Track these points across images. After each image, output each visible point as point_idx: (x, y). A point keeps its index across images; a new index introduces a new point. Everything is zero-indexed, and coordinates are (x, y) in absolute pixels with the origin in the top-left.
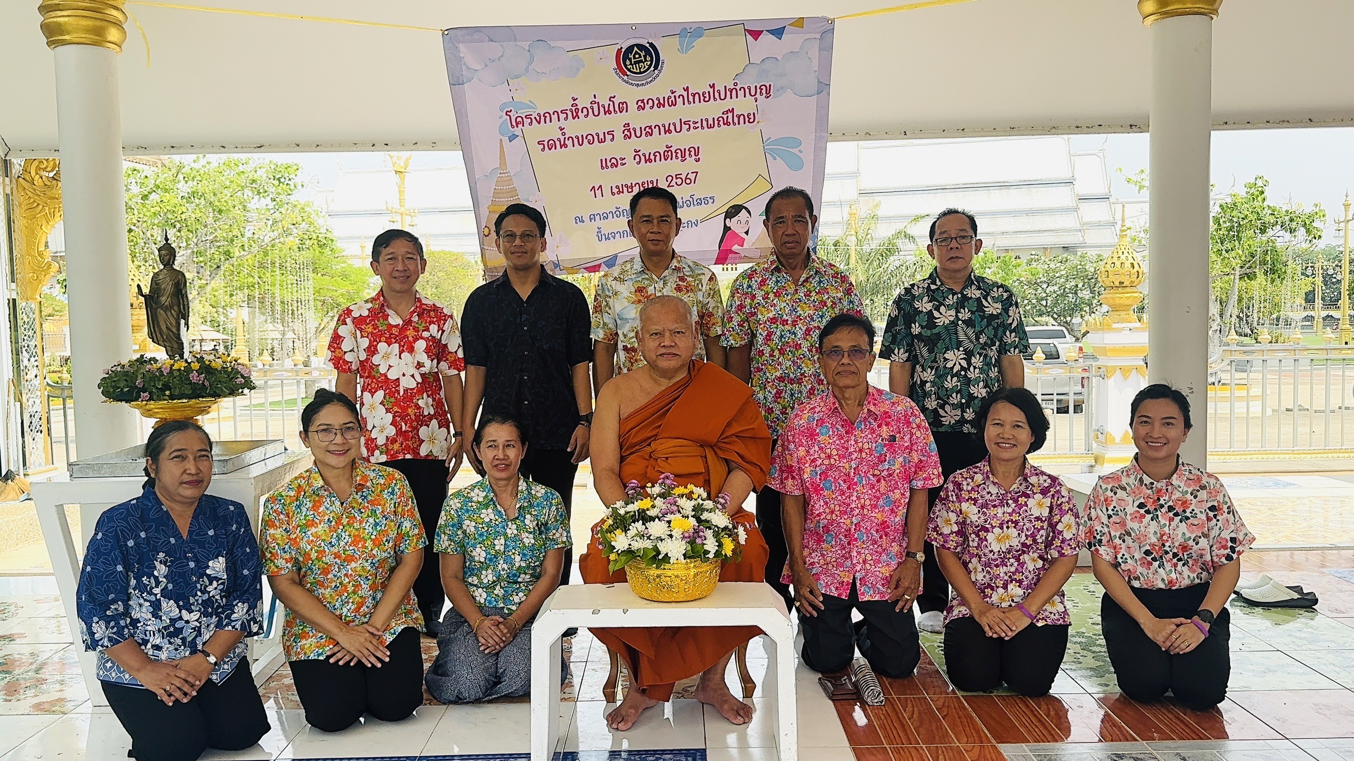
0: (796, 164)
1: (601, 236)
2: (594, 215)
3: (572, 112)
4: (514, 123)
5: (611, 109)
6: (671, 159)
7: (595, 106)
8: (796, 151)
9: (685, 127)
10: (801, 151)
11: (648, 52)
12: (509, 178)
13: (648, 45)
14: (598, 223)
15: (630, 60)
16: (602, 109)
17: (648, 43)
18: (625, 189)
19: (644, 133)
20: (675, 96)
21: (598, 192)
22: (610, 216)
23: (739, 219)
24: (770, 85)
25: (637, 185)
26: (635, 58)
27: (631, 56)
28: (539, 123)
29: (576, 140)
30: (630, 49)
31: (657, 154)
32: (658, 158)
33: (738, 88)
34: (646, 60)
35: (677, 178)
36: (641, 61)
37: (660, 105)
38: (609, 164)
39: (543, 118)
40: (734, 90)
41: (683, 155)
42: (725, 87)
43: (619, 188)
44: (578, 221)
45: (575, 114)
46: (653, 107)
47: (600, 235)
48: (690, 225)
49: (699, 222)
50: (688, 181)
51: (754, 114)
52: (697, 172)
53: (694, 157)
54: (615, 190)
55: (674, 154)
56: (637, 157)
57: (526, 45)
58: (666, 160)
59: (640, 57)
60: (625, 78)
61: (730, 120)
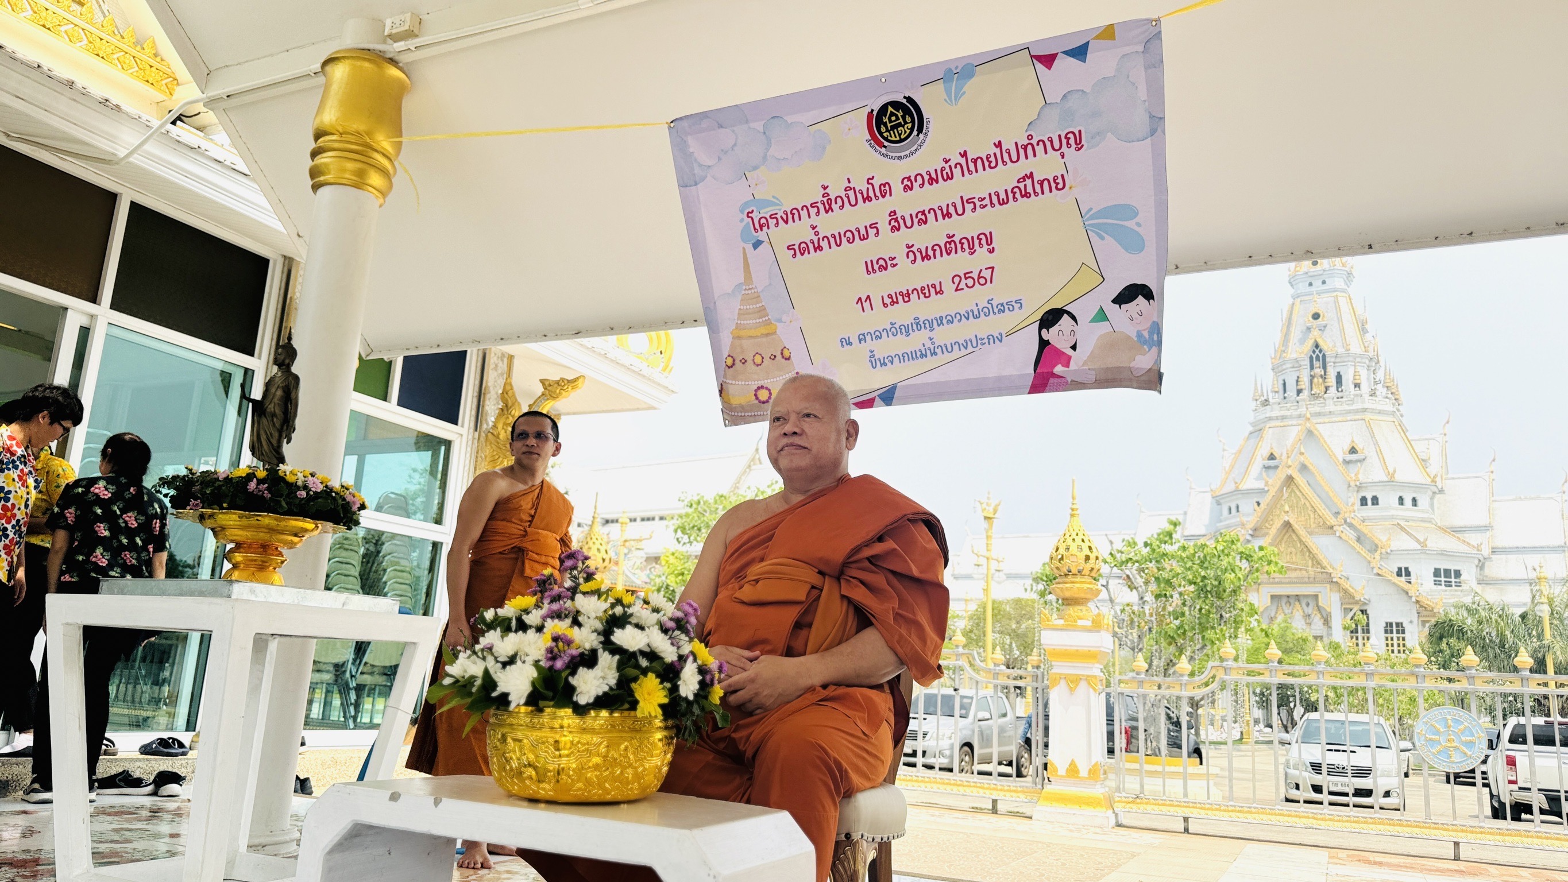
0: (1133, 243)
1: (876, 362)
2: (863, 335)
3: (824, 204)
4: (757, 227)
5: (871, 194)
6: (956, 252)
7: (851, 193)
8: (1130, 224)
9: (969, 207)
10: (1139, 225)
11: (907, 112)
12: (756, 295)
13: (904, 101)
14: (870, 344)
15: (885, 125)
16: (859, 196)
17: (905, 97)
18: (900, 298)
19: (916, 221)
20: (950, 166)
21: (867, 305)
22: (884, 334)
23: (1060, 328)
24: (1080, 131)
25: (915, 292)
26: (890, 121)
27: (886, 120)
28: (786, 222)
29: (832, 240)
30: (883, 109)
32: (938, 253)
33: (1034, 142)
34: (906, 123)
35: (966, 278)
36: (900, 125)
37: (932, 181)
38: (876, 267)
39: (790, 216)
40: (1030, 147)
41: (970, 245)
42: (1016, 143)
43: (892, 298)
44: (844, 343)
45: (827, 207)
46: (923, 184)
47: (873, 359)
48: (991, 341)
49: (1004, 336)
50: (982, 281)
51: (1062, 176)
52: (993, 268)
53: (986, 247)
54: (888, 301)
55: (959, 246)
56: (911, 254)
57: (759, 126)
58: (949, 254)
59: (897, 118)
60: (883, 150)
61: (1030, 189)
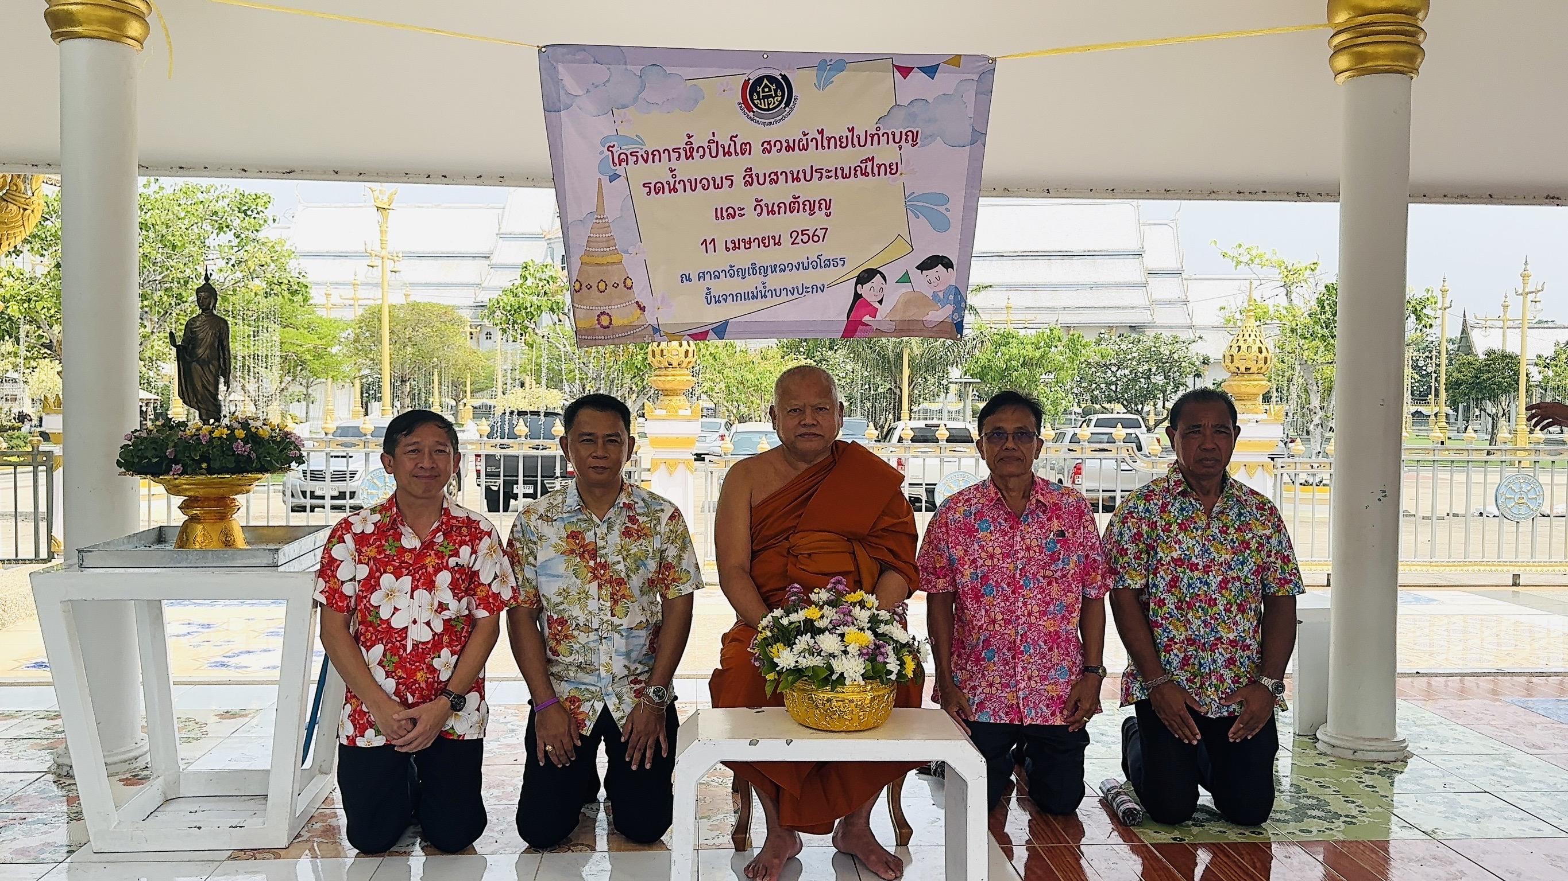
0: (941, 225)
1: (711, 299)
2: (703, 273)
3: (686, 151)
4: (616, 161)
5: (732, 150)
6: (798, 212)
7: (713, 146)
8: (942, 209)
9: (816, 175)
10: (947, 210)
11: (779, 86)
12: (607, 225)
13: (780, 78)
14: (709, 282)
15: (758, 94)
16: (721, 150)
17: (781, 75)
18: (742, 244)
19: (768, 179)
20: (807, 139)
21: (711, 247)
22: (723, 275)
23: (873, 285)
24: (917, 132)
25: (756, 241)
26: (763, 92)
27: (760, 89)
28: (646, 162)
29: (688, 185)
30: (759, 81)
31: (781, 205)
32: (782, 210)
33: (880, 133)
34: (776, 95)
35: (803, 235)
36: (771, 96)
37: (789, 148)
38: (725, 214)
39: (651, 157)
40: (876, 136)
41: (811, 207)
42: (866, 132)
43: (735, 243)
44: (684, 279)
45: (689, 154)
46: (781, 150)
47: (709, 296)
48: (815, 290)
49: (826, 286)
50: (816, 239)
51: (897, 164)
52: (827, 229)
53: (824, 211)
54: (730, 245)
55: (802, 206)
56: (758, 208)
57: (637, 69)
58: (792, 212)
59: (770, 91)
60: (751, 114)
61: (869, 170)
